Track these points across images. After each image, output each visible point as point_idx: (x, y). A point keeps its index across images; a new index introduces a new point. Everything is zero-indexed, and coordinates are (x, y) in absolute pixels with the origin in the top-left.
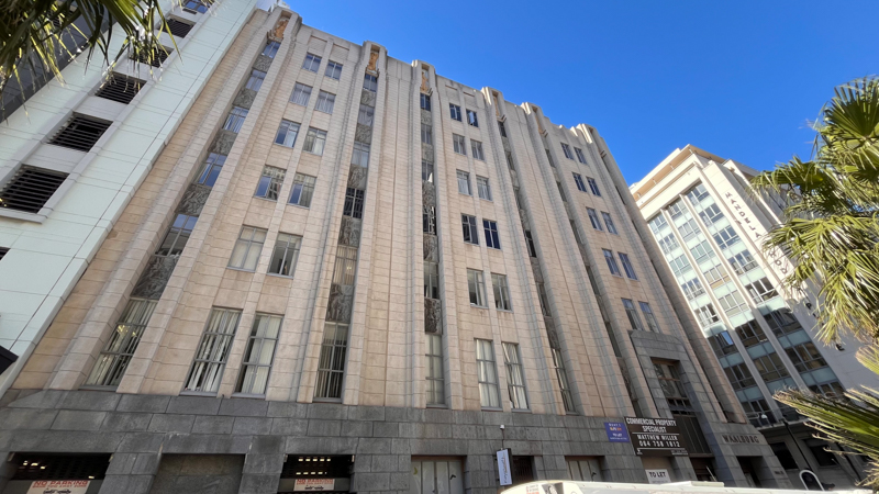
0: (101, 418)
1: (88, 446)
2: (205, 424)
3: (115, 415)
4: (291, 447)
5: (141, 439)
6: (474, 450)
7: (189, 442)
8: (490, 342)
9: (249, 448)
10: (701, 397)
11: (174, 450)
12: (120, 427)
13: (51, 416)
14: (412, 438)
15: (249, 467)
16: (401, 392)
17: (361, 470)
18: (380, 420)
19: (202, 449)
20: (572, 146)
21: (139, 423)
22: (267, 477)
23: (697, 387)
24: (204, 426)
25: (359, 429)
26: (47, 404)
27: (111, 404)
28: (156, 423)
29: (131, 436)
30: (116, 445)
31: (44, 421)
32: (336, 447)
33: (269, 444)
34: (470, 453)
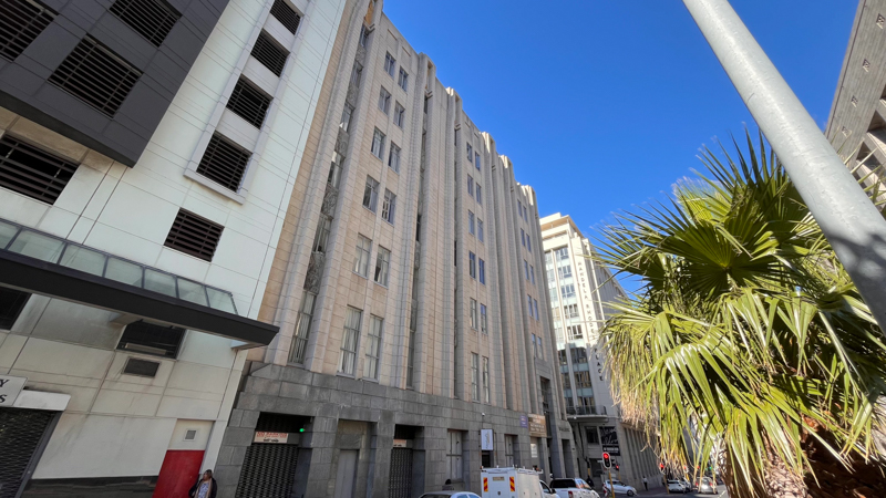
0: (305, 390)
1: (301, 411)
2: (357, 399)
3: (312, 387)
4: (398, 420)
5: (328, 407)
6: (472, 427)
7: (350, 412)
8: (477, 355)
9: (377, 418)
10: (555, 404)
11: (344, 417)
12: (316, 398)
13: (277, 386)
14: (447, 419)
15: (380, 430)
16: (439, 385)
17: (427, 435)
18: (434, 404)
19: (357, 418)
20: (523, 204)
21: (325, 395)
22: (388, 438)
23: (554, 397)
24: (357, 401)
25: (426, 410)
26: (274, 377)
27: (309, 381)
28: (334, 397)
29: (321, 405)
30: (315, 411)
31: (274, 389)
32: (416, 421)
33: (388, 415)
34: (470, 429)
